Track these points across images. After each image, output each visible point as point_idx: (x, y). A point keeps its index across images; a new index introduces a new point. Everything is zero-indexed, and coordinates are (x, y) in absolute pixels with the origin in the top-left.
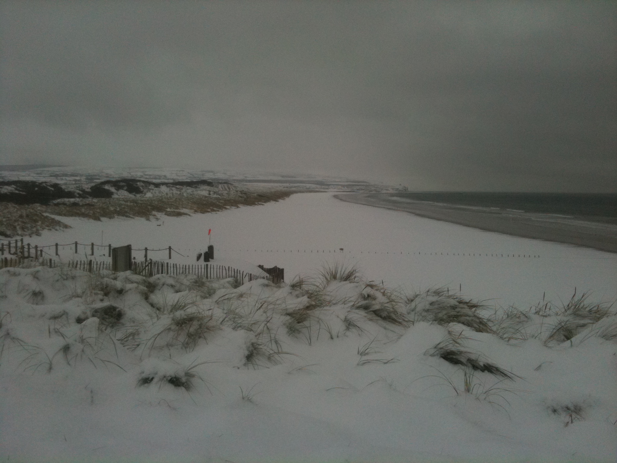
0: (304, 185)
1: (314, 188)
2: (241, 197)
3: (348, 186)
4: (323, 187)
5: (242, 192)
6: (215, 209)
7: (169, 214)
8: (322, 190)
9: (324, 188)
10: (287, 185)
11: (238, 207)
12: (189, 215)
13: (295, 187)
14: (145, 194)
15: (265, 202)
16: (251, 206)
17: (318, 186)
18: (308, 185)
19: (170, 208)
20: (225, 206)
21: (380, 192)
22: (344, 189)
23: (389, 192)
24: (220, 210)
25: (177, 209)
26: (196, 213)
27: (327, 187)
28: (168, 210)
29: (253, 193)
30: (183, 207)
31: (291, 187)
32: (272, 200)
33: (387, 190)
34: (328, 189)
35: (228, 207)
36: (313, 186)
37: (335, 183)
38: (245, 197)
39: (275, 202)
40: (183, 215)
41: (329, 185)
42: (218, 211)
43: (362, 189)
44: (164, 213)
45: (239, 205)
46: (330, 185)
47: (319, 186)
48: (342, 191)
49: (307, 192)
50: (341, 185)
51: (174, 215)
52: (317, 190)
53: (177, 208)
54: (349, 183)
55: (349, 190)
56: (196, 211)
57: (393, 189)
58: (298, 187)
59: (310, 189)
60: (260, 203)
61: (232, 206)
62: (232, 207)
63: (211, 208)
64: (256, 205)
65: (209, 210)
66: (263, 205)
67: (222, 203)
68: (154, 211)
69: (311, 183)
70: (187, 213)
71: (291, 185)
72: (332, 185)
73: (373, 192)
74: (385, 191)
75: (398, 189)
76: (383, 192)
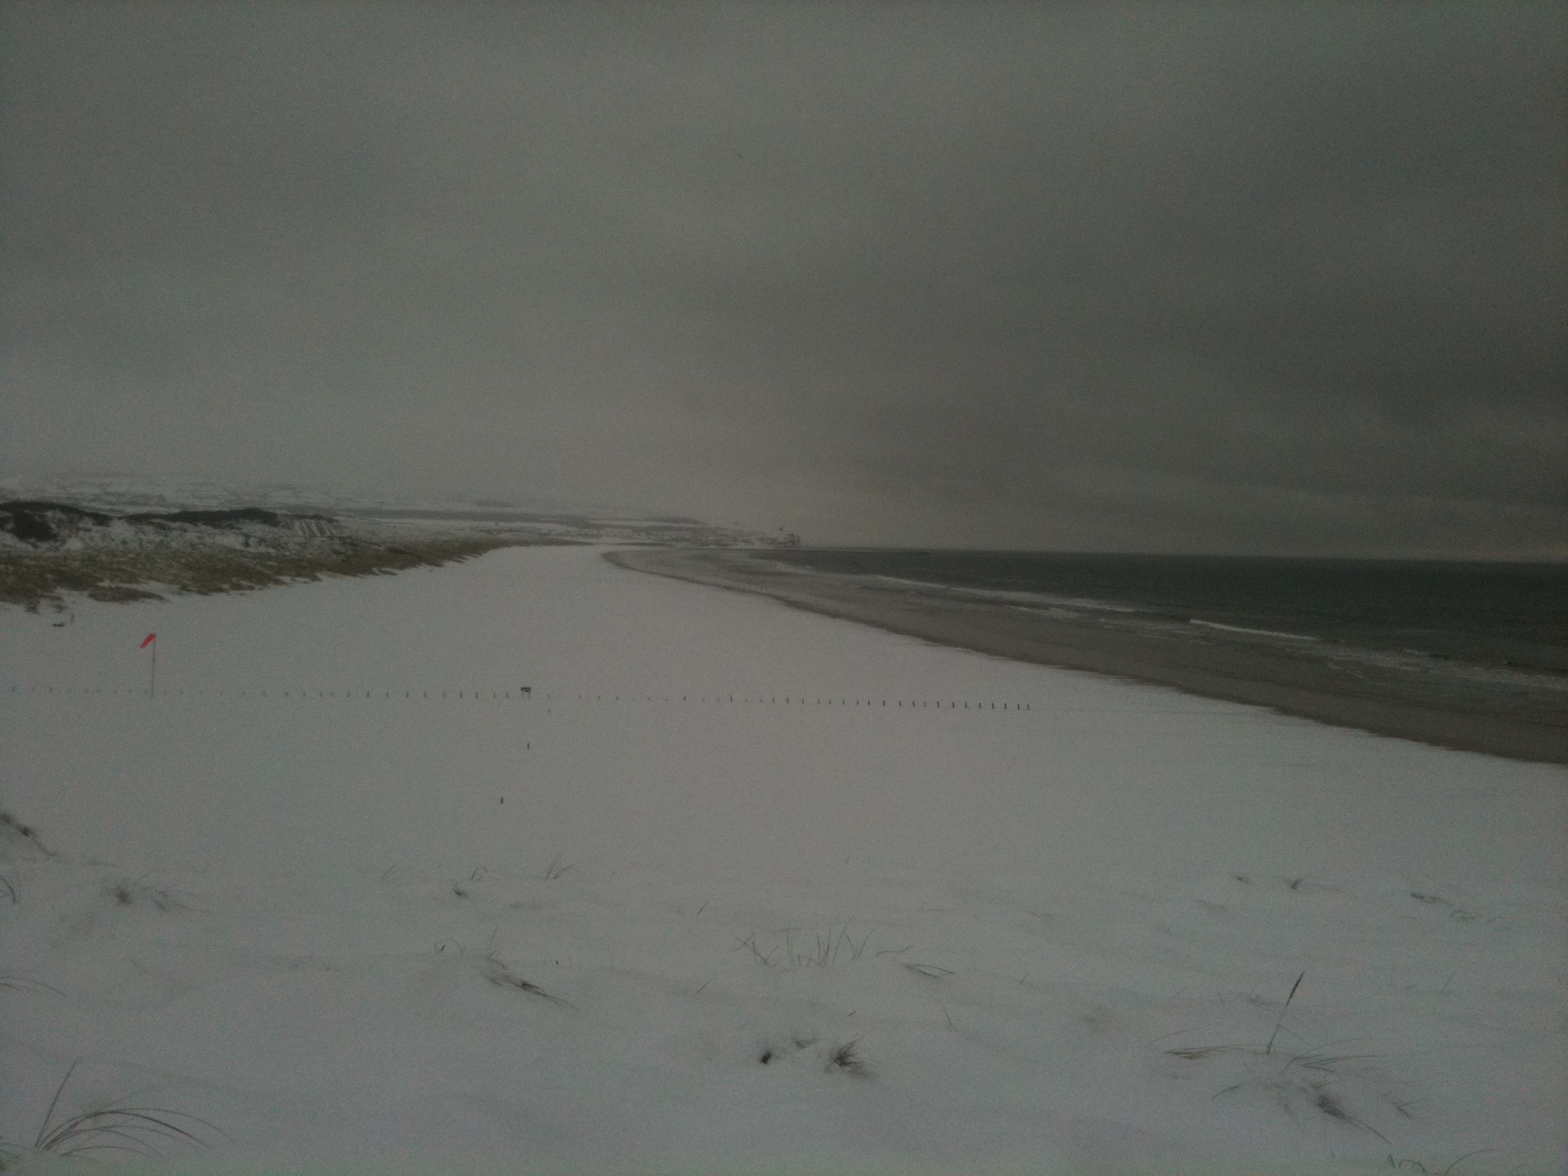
0: (537, 525)
1: (561, 535)
2: (338, 553)
3: (648, 531)
4: (584, 531)
5: (343, 541)
6: (244, 583)
7: (100, 595)
8: (581, 539)
9: (586, 535)
10: (491, 524)
11: (315, 579)
12: (160, 598)
13: (510, 531)
14: (64, 542)
15: (402, 567)
16: (354, 576)
17: (572, 529)
18: (546, 527)
19: (112, 580)
20: (277, 577)
21: (728, 547)
22: (639, 537)
23: (751, 547)
24: (257, 587)
25: (130, 582)
26: (184, 592)
27: (595, 532)
28: (106, 584)
29: (375, 544)
30: (151, 578)
31: (499, 531)
32: (425, 562)
33: (748, 542)
34: (597, 536)
35: (286, 579)
36: (561, 528)
37: (617, 523)
38: (350, 553)
39: (429, 567)
40: (143, 599)
41: (599, 527)
42: (252, 588)
43: (683, 539)
44: (86, 593)
45: (318, 574)
46: (603, 527)
47: (576, 529)
48: (631, 541)
49: (537, 543)
50: (631, 528)
51: (114, 599)
52: (568, 538)
53: (132, 578)
54: (651, 524)
55: (651, 541)
56: (184, 588)
57: (762, 540)
58: (519, 530)
59: (547, 537)
60: (383, 569)
61: (299, 575)
62: (297, 579)
63: (234, 580)
64: (374, 573)
65: (225, 586)
66: (393, 574)
67: (271, 567)
68: (62, 586)
69: (553, 522)
70: (156, 593)
71: (502, 524)
72: (611, 526)
73: (711, 547)
74: (743, 544)
75: (774, 540)
76: (735, 547)
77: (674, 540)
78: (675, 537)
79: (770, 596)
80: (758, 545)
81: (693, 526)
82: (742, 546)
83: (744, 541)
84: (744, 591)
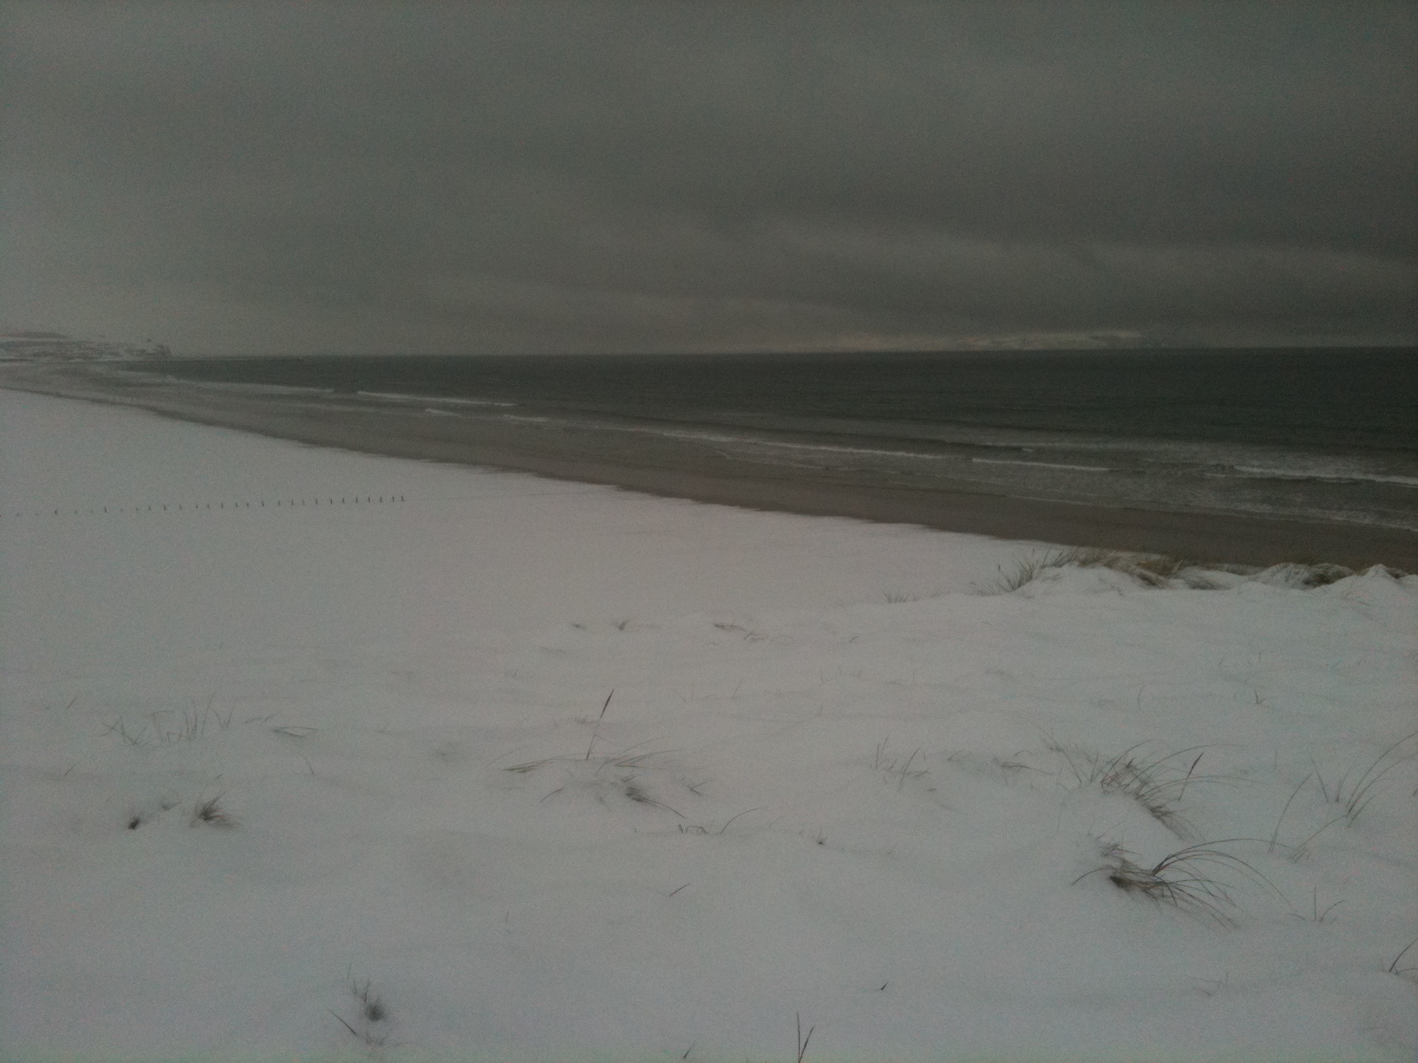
3: (8, 347)
21: (95, 361)
23: (118, 359)
33: (115, 354)
43: (46, 354)
55: (11, 357)
57: (130, 351)
73: (77, 360)
74: (110, 356)
75: (143, 352)
76: (101, 360)
77: (35, 355)
78: (36, 351)
79: (140, 406)
80: (127, 357)
81: (55, 340)
82: (108, 358)
83: (111, 354)
84: (113, 403)
